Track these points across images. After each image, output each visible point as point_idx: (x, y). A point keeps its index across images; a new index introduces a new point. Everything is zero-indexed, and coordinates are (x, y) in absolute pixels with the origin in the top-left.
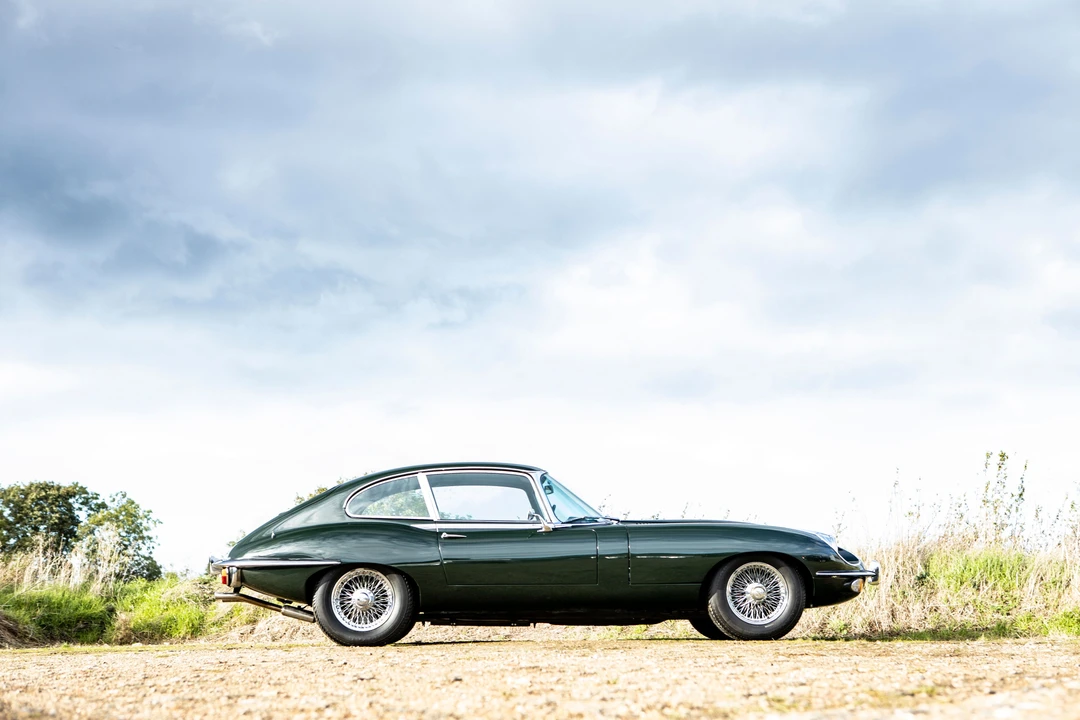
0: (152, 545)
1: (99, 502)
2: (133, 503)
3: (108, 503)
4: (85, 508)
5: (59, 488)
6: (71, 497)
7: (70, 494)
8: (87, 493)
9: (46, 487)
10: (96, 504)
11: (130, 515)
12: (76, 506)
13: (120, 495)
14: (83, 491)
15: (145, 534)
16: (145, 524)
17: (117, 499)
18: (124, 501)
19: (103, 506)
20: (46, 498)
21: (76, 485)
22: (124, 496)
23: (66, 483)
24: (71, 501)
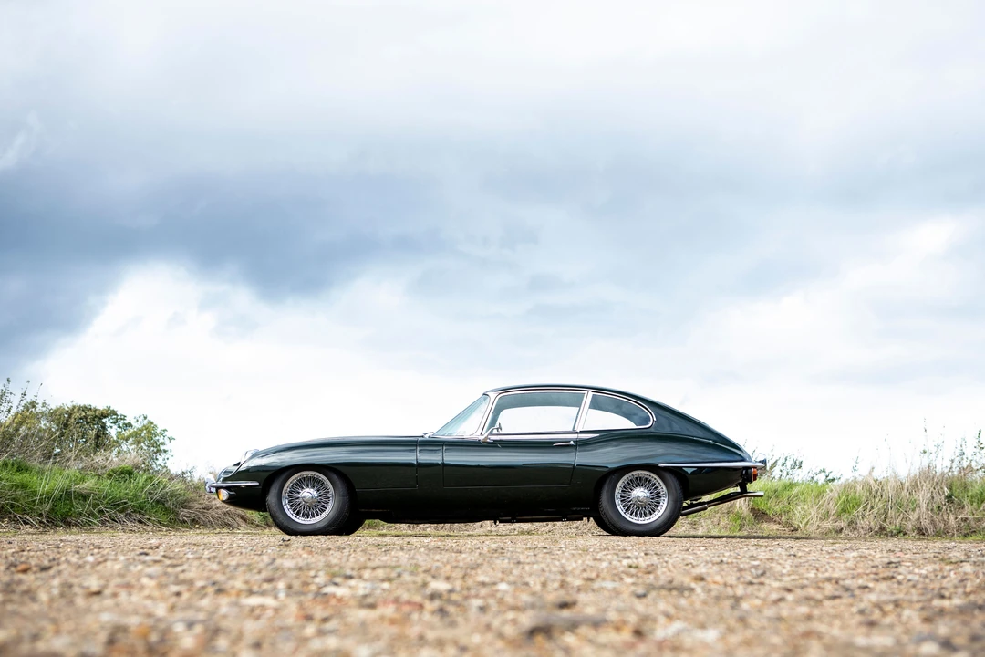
0: (167, 456)
1: (126, 422)
2: (152, 423)
3: (133, 423)
4: (115, 427)
5: (95, 410)
6: (105, 417)
7: (104, 416)
8: (117, 415)
9: (85, 409)
10: (124, 424)
11: (149, 432)
12: (108, 424)
13: (142, 417)
14: (114, 413)
15: (162, 447)
16: (161, 440)
17: (140, 420)
18: (145, 422)
19: (129, 425)
20: (86, 417)
21: (109, 408)
22: (145, 418)
23: (100, 405)
24: (104, 420)
